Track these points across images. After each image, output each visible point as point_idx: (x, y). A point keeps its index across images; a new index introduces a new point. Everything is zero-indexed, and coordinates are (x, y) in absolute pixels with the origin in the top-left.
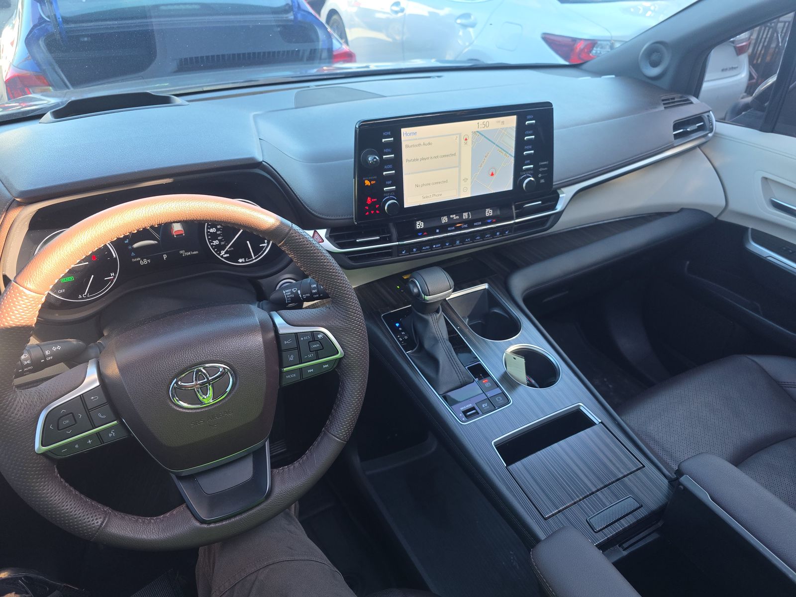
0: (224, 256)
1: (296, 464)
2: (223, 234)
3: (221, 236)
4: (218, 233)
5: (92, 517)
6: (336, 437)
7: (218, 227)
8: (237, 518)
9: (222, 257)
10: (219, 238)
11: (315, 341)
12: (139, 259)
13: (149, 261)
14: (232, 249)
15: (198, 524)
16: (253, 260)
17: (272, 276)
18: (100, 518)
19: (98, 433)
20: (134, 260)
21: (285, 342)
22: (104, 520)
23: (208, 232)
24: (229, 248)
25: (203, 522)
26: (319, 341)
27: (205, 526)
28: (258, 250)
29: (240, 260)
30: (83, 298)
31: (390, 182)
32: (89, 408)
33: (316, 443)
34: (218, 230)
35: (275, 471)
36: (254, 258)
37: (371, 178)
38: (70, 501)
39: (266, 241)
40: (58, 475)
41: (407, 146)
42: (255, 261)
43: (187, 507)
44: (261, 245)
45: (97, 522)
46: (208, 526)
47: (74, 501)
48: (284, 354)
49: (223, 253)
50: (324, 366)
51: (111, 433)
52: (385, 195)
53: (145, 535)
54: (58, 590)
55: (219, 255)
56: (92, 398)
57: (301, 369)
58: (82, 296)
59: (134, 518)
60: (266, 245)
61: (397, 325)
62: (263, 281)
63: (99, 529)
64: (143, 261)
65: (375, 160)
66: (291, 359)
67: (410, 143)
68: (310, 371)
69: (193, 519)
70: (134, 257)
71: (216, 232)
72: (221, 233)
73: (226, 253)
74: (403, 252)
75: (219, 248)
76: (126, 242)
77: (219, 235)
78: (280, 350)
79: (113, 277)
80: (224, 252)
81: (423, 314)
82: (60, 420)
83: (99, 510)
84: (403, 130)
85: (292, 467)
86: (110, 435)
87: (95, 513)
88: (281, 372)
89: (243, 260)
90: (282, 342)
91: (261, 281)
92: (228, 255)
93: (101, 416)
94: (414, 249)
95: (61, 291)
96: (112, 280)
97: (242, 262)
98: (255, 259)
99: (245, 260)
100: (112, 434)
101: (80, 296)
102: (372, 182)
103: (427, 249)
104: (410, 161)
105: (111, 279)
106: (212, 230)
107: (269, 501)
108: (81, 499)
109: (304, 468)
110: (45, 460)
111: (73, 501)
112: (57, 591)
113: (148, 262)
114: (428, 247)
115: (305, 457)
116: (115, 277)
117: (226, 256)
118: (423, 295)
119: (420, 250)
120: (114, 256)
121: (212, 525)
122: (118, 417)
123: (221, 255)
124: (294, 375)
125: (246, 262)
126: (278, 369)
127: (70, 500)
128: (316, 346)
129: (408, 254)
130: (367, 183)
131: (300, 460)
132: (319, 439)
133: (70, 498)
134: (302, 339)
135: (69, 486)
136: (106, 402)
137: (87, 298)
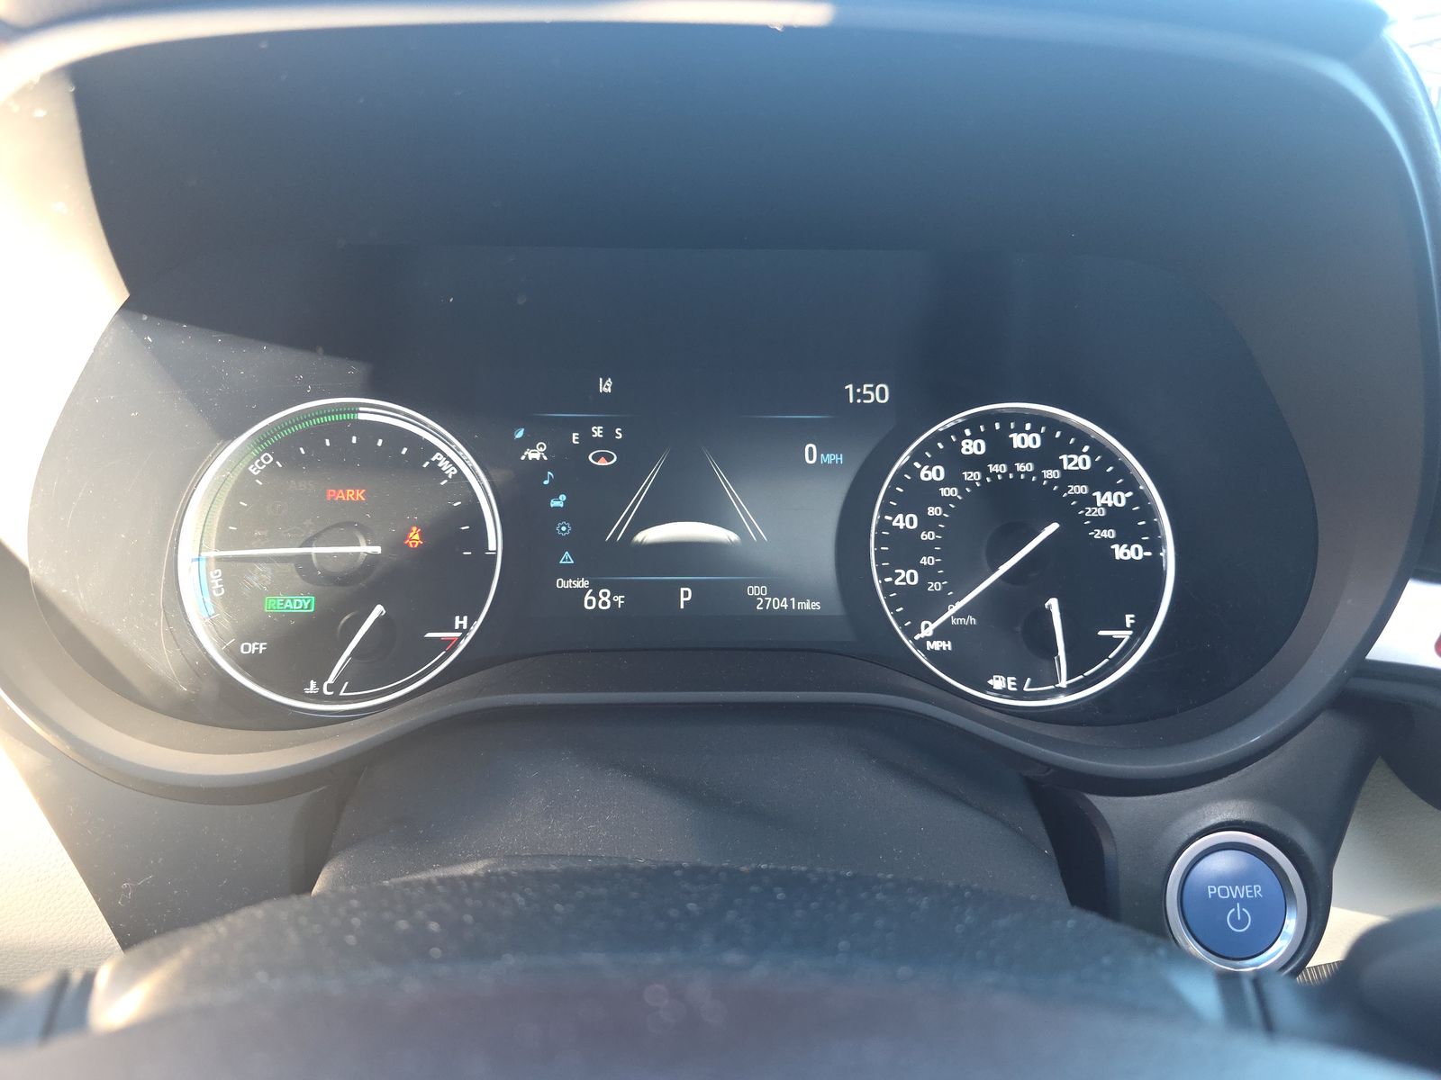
0: (929, 645)
2: (944, 549)
3: (936, 555)
4: (925, 536)
7: (933, 511)
9: (921, 645)
10: (924, 561)
12: (584, 583)
13: (619, 599)
14: (972, 620)
16: (1059, 691)
17: (1170, 790)
20: (563, 584)
23: (883, 525)
24: (956, 615)
28: (1087, 652)
29: (998, 683)
30: (319, 698)
34: (927, 523)
36: (1063, 683)
39: (1129, 619)
42: (1062, 699)
44: (1101, 633)
49: (927, 630)
55: (910, 637)
58: (320, 685)
60: (1125, 635)
62: (1112, 808)
64: (595, 594)
70: (569, 573)
71: (919, 530)
72: (936, 542)
73: (938, 635)
75: (918, 605)
76: (554, 503)
77: (928, 548)
79: (464, 631)
80: (933, 626)
89: (1011, 683)
91: (1105, 805)
92: (947, 646)
95: (252, 648)
96: (450, 645)
97: (1003, 693)
98: (1073, 689)
99: (1020, 684)
101: (312, 687)
105: (448, 641)
106: (900, 521)
113: (614, 604)
116: (465, 633)
117: (936, 645)
120: (492, 546)
123: (917, 637)
125: (1019, 695)
137: (336, 699)
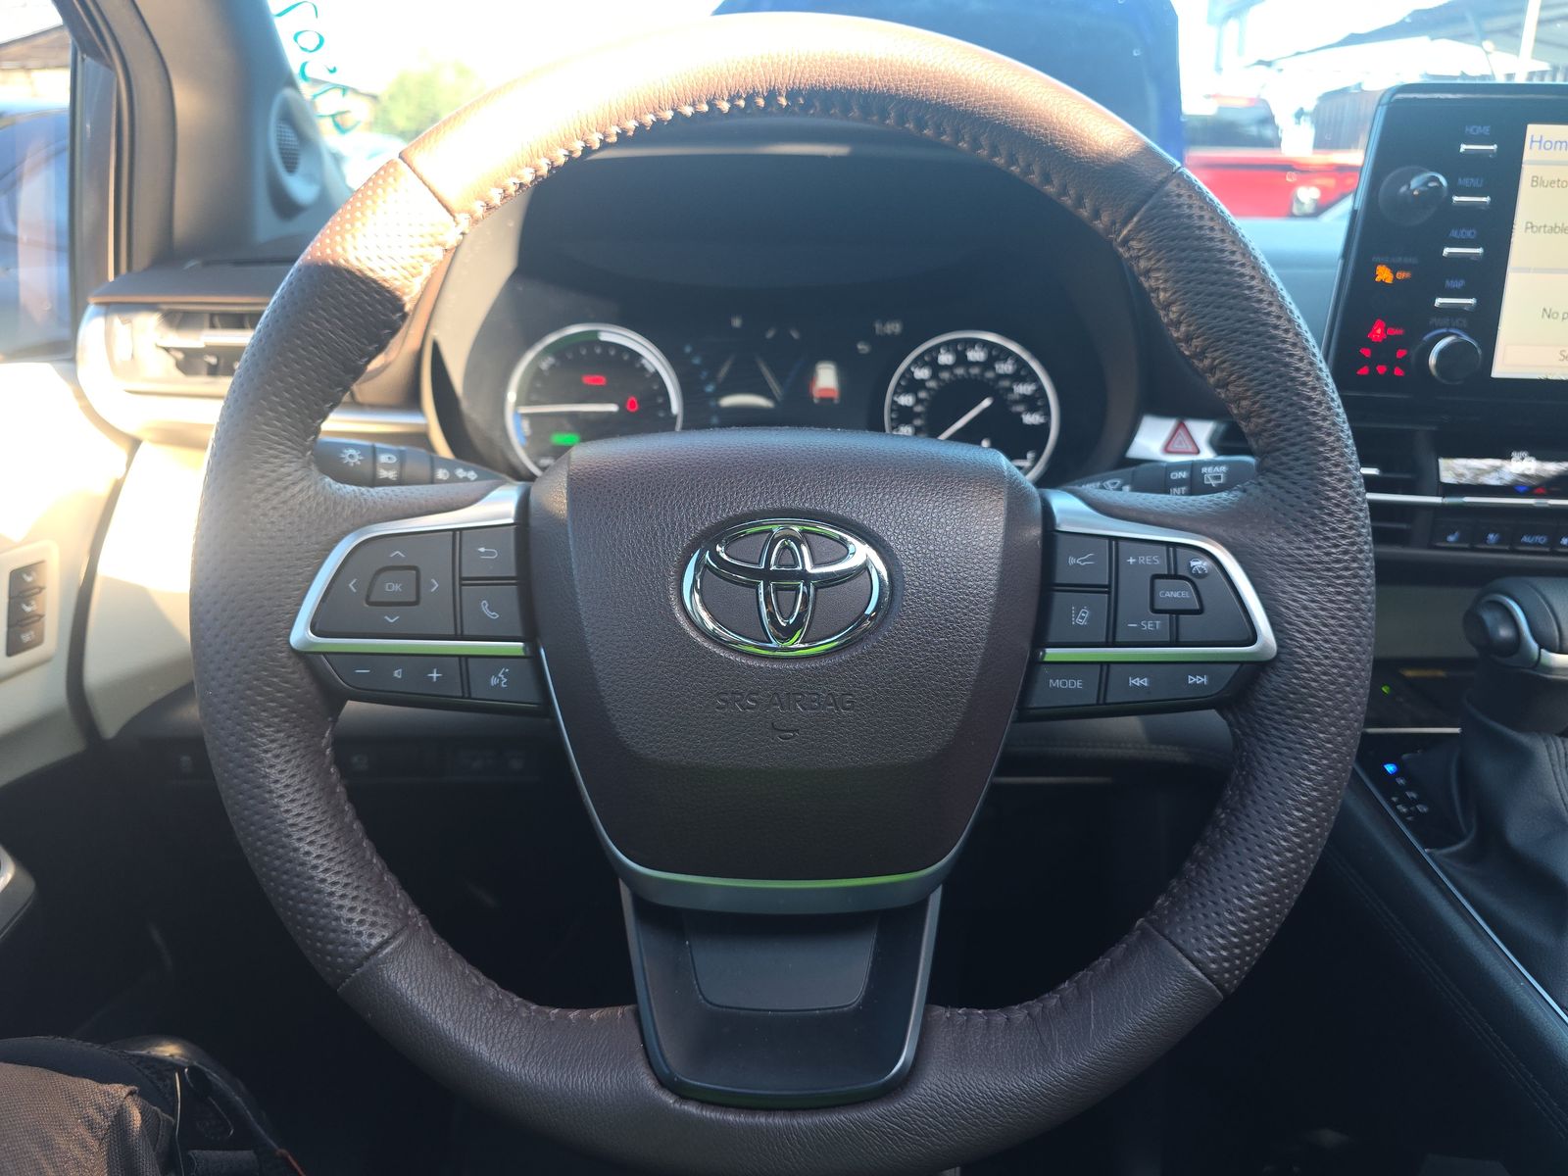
1: (1018, 1013)
2: (928, 415)
4: (917, 408)
5: (363, 911)
6: (1188, 957)
7: (922, 395)
8: (778, 1121)
11: (1177, 577)
15: (649, 1083)
18: (385, 926)
19: (464, 659)
21: (1072, 561)
22: (393, 937)
23: (893, 403)
25: (665, 1083)
26: (1193, 579)
27: (669, 1100)
31: (1459, 284)
32: (464, 575)
33: (1103, 963)
34: (918, 401)
35: (941, 1012)
37: (1400, 259)
38: (327, 836)
40: (328, 751)
41: (1536, 181)
43: (637, 1015)
45: (371, 936)
46: (677, 1106)
47: (337, 839)
48: (1059, 598)
50: (1191, 680)
51: (496, 676)
52: (1434, 320)
53: (487, 1043)
54: (255, 1152)
56: (482, 550)
57: (1105, 665)
59: (478, 978)
61: (1390, 768)
63: (367, 957)
65: (1431, 185)
66: (1079, 621)
67: (1549, 174)
68: (1137, 682)
69: (640, 1056)
71: (913, 405)
72: (923, 412)
74: (1451, 538)
77: (918, 415)
78: (1048, 585)
81: (1514, 727)
82: (383, 576)
83: (391, 904)
84: (1533, 130)
85: (999, 1017)
86: (494, 681)
87: (377, 902)
88: (1035, 663)
90: (1060, 558)
93: (485, 609)
94: (1491, 536)
100: (499, 679)
102: (1401, 275)
103: (1539, 545)
104: (1539, 229)
106: (902, 400)
107: (897, 1105)
108: (358, 845)
109: (1044, 1037)
110: (307, 680)
111: (333, 837)
112: (251, 1152)
114: (1541, 539)
115: (1053, 1001)
118: (1534, 646)
119: (1511, 542)
120: (675, 412)
121: (691, 1109)
122: (530, 635)
124: (1078, 684)
126: (1027, 645)
127: (328, 831)
128: (1174, 594)
129: (1466, 546)
130: (1384, 274)
131: (1036, 1007)
132: (1119, 950)
133: (331, 826)
134: (1131, 560)
135: (344, 797)
136: (513, 574)
